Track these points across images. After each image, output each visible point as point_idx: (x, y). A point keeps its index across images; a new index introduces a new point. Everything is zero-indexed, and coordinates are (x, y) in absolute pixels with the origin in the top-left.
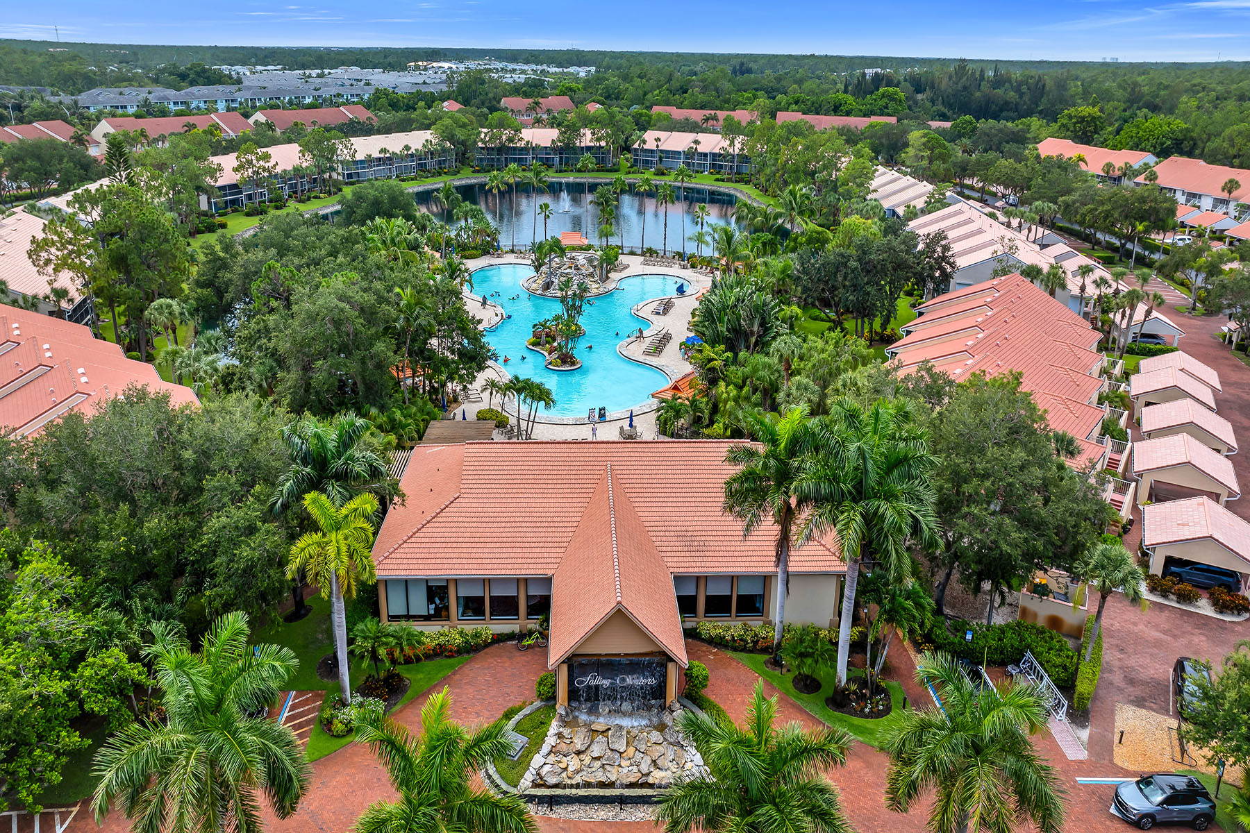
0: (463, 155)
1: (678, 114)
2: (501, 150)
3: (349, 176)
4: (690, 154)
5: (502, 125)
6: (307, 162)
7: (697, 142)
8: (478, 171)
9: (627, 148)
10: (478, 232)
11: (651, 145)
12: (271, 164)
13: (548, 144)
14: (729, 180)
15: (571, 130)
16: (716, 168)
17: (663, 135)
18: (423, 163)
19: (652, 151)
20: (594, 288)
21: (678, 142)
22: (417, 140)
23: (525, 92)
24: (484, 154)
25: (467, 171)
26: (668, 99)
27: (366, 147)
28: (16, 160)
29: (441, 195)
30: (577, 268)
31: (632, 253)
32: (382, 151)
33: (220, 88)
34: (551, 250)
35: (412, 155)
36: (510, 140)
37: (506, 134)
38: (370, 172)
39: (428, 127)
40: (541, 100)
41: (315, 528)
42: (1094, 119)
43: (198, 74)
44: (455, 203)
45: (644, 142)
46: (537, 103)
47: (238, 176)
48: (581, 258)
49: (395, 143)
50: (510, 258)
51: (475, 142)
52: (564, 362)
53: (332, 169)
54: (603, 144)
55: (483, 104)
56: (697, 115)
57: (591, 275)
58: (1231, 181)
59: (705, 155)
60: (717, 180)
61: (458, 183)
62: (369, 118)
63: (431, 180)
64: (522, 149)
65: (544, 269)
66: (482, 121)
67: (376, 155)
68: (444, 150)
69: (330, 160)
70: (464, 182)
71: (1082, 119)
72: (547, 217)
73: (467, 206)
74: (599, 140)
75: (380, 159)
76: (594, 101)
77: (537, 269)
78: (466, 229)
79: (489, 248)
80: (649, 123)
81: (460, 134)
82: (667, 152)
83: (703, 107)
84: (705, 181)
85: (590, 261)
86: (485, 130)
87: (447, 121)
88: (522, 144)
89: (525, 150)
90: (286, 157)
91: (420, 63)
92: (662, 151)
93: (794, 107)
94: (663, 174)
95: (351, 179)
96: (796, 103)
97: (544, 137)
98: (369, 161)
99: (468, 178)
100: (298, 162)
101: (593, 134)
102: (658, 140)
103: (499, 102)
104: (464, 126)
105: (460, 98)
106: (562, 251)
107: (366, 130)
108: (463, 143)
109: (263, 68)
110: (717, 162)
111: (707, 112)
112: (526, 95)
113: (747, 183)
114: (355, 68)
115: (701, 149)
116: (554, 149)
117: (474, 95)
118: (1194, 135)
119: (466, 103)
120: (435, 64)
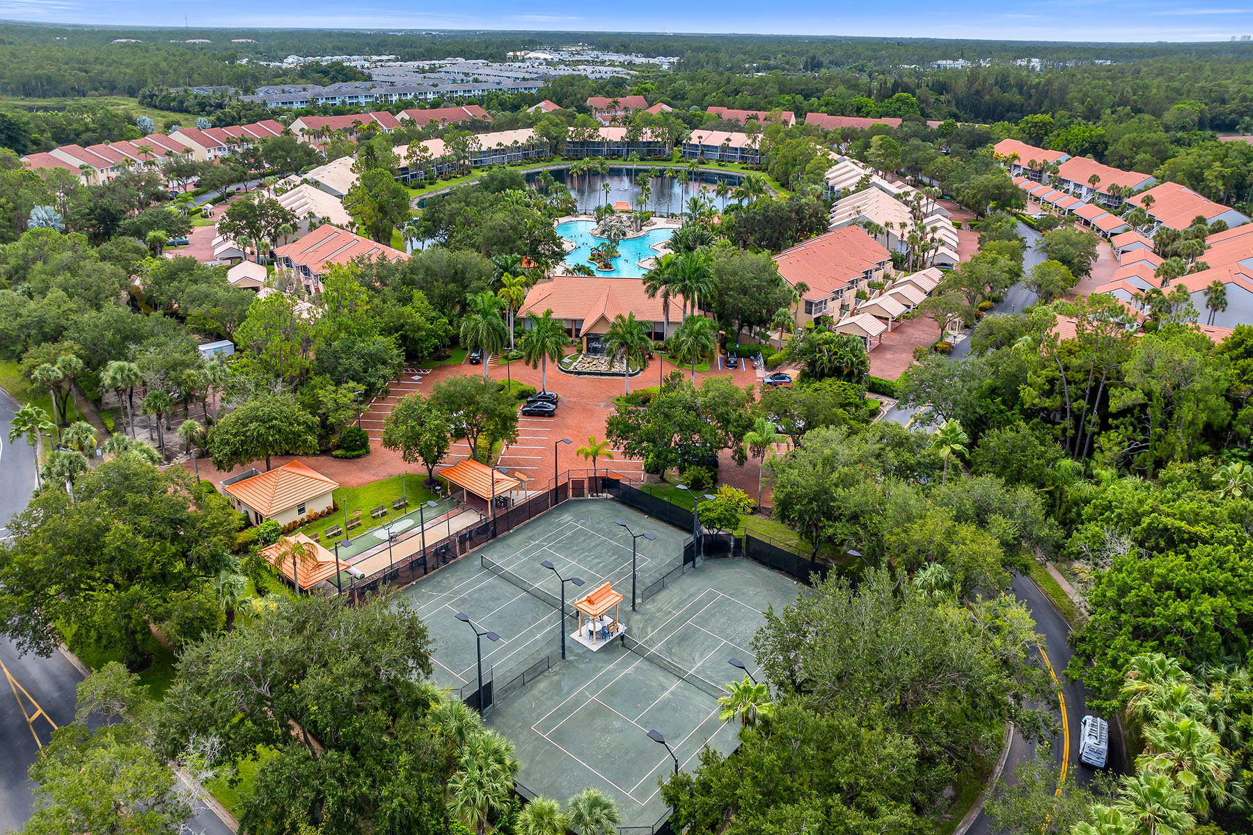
0: (554, 146)
1: (727, 113)
2: (583, 143)
3: (476, 162)
4: (725, 148)
5: (584, 124)
6: (449, 152)
7: (728, 140)
8: (567, 160)
9: (678, 142)
10: (564, 201)
11: (695, 141)
12: (428, 154)
13: (619, 140)
14: (752, 169)
15: (637, 130)
16: (744, 159)
17: (704, 133)
18: (527, 153)
19: (697, 146)
20: (630, 234)
21: (715, 138)
22: (523, 136)
23: (607, 93)
24: (571, 147)
25: (558, 159)
26: (723, 101)
27: (488, 141)
28: (271, 151)
29: (540, 177)
30: (621, 222)
31: (661, 216)
32: (498, 145)
33: (357, 84)
34: (606, 212)
35: (519, 147)
36: (590, 136)
37: (587, 132)
38: (489, 160)
39: (530, 126)
40: (620, 99)
41: (505, 286)
42: (1045, 124)
43: (338, 71)
44: (549, 183)
45: (690, 139)
46: (616, 102)
47: (408, 162)
48: (625, 217)
49: (508, 138)
50: (583, 217)
51: (565, 138)
52: (606, 267)
53: (465, 157)
54: (660, 140)
55: (572, 103)
56: (742, 115)
57: (629, 226)
58: (1094, 176)
59: (736, 149)
60: (743, 168)
61: (552, 168)
62: (484, 116)
63: (532, 166)
64: (599, 143)
65: (602, 222)
66: (571, 119)
67: (494, 147)
68: (542, 144)
69: (463, 151)
70: (555, 168)
71: (1035, 125)
72: (607, 192)
73: (558, 184)
74: (656, 137)
75: (496, 150)
76: (662, 102)
77: (598, 223)
78: (557, 199)
79: (570, 211)
80: (701, 121)
81: (554, 132)
82: (708, 146)
83: (749, 108)
84: (734, 169)
85: (629, 218)
86: (572, 129)
87: (544, 123)
88: (599, 139)
89: (601, 144)
90: (436, 148)
91: (518, 53)
92: (704, 146)
93: (824, 109)
94: (704, 163)
95: (477, 165)
96: (827, 105)
97: (615, 134)
98: (490, 152)
99: (558, 164)
100: (442, 153)
101: (652, 132)
102: (700, 137)
103: (586, 101)
104: (556, 125)
105: (554, 99)
106: (613, 212)
107: (487, 129)
108: (556, 138)
109: (378, 58)
110: (744, 155)
111: (750, 113)
112: (609, 95)
113: (764, 171)
114: (461, 60)
115: (731, 145)
116: (622, 143)
117: (566, 96)
118: (1106, 140)
119: (559, 103)
120: (532, 55)
